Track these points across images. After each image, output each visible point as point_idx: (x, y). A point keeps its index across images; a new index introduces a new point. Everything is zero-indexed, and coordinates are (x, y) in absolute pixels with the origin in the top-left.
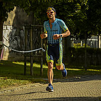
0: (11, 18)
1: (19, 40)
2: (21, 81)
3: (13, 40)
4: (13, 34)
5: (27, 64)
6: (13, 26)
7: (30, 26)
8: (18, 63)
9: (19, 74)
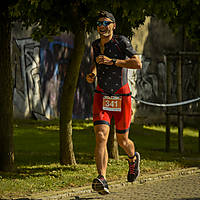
0: (140, 40)
1: (155, 83)
2: (160, 163)
3: (144, 83)
4: (145, 71)
5: (171, 131)
6: (143, 55)
7: (178, 54)
8: (154, 128)
9: (155, 150)
